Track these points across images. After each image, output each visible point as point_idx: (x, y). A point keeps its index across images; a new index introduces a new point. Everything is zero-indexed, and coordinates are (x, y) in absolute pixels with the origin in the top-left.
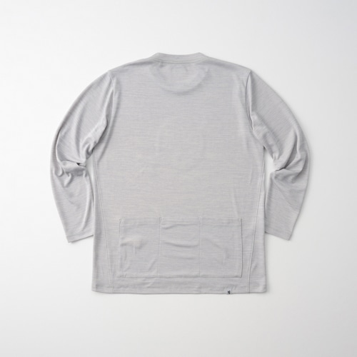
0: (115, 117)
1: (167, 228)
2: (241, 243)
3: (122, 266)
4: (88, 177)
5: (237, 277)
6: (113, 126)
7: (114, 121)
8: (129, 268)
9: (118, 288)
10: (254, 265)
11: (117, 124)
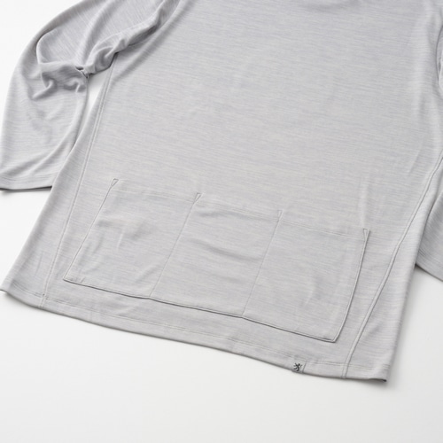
0: (177, 20)
1: (205, 215)
2: (356, 275)
3: (82, 262)
4: (84, 94)
5: (326, 340)
6: (166, 33)
7: (172, 26)
8: (95, 270)
9: (57, 301)
10: (372, 326)
11: (176, 33)
